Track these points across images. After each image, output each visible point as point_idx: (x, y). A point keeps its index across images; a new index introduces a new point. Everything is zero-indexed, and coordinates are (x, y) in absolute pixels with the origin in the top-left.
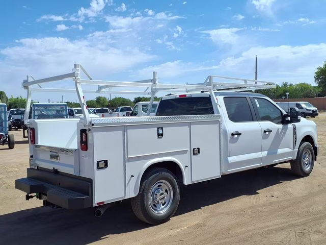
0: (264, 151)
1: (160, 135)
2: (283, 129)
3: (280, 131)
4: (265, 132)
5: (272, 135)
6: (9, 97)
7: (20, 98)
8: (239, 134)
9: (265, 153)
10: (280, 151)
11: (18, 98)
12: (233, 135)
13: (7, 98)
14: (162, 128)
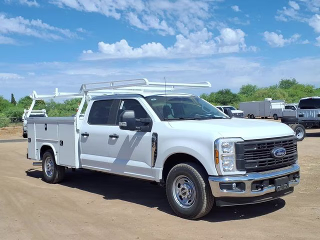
0: (110, 157)
1: (46, 129)
2: (134, 137)
3: (130, 139)
4: (111, 137)
5: (120, 142)
8: (87, 135)
9: (112, 160)
10: (131, 163)
12: (83, 135)
14: (47, 125)
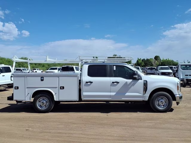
0: (112, 92)
1: (42, 80)
2: (131, 82)
3: (128, 83)
4: (113, 83)
5: (119, 86)
6: (162, 59)
7: (167, 59)
8: (91, 82)
9: (113, 94)
11: (166, 60)
12: (87, 82)
13: (160, 59)
14: (43, 77)
